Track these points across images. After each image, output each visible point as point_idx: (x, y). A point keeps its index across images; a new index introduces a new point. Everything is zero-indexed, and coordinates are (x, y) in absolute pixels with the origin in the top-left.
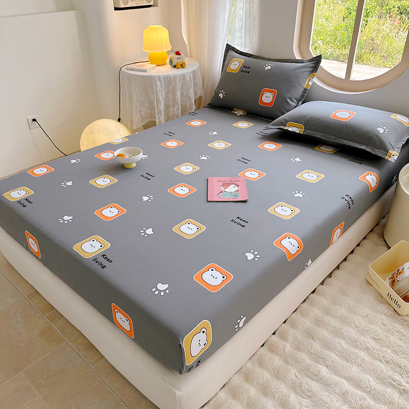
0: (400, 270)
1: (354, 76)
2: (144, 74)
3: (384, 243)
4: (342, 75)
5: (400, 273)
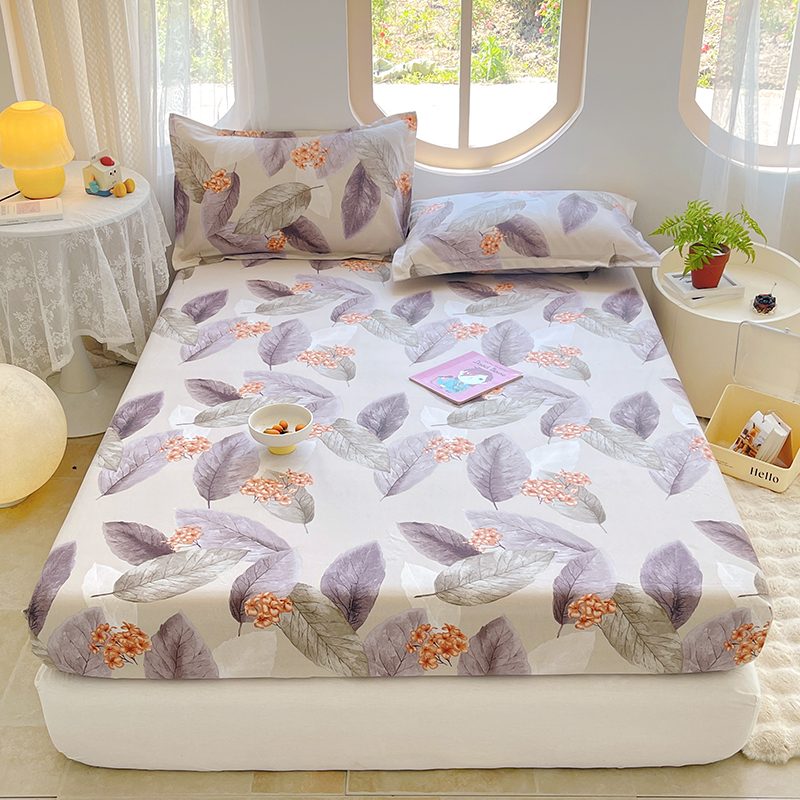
0: (750, 429)
5: (753, 434)
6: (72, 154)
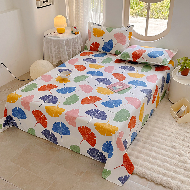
1: (149, 35)
2: (58, 39)
3: (169, 100)
4: (144, 34)
6: (66, 25)
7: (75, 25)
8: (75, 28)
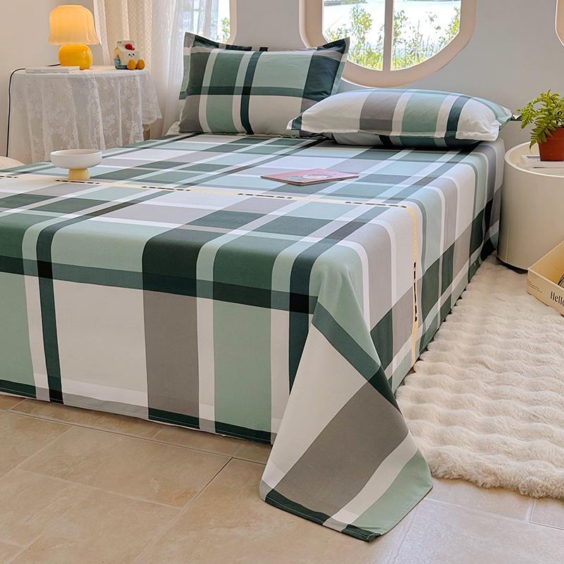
7: (127, 38)
8: (129, 47)
